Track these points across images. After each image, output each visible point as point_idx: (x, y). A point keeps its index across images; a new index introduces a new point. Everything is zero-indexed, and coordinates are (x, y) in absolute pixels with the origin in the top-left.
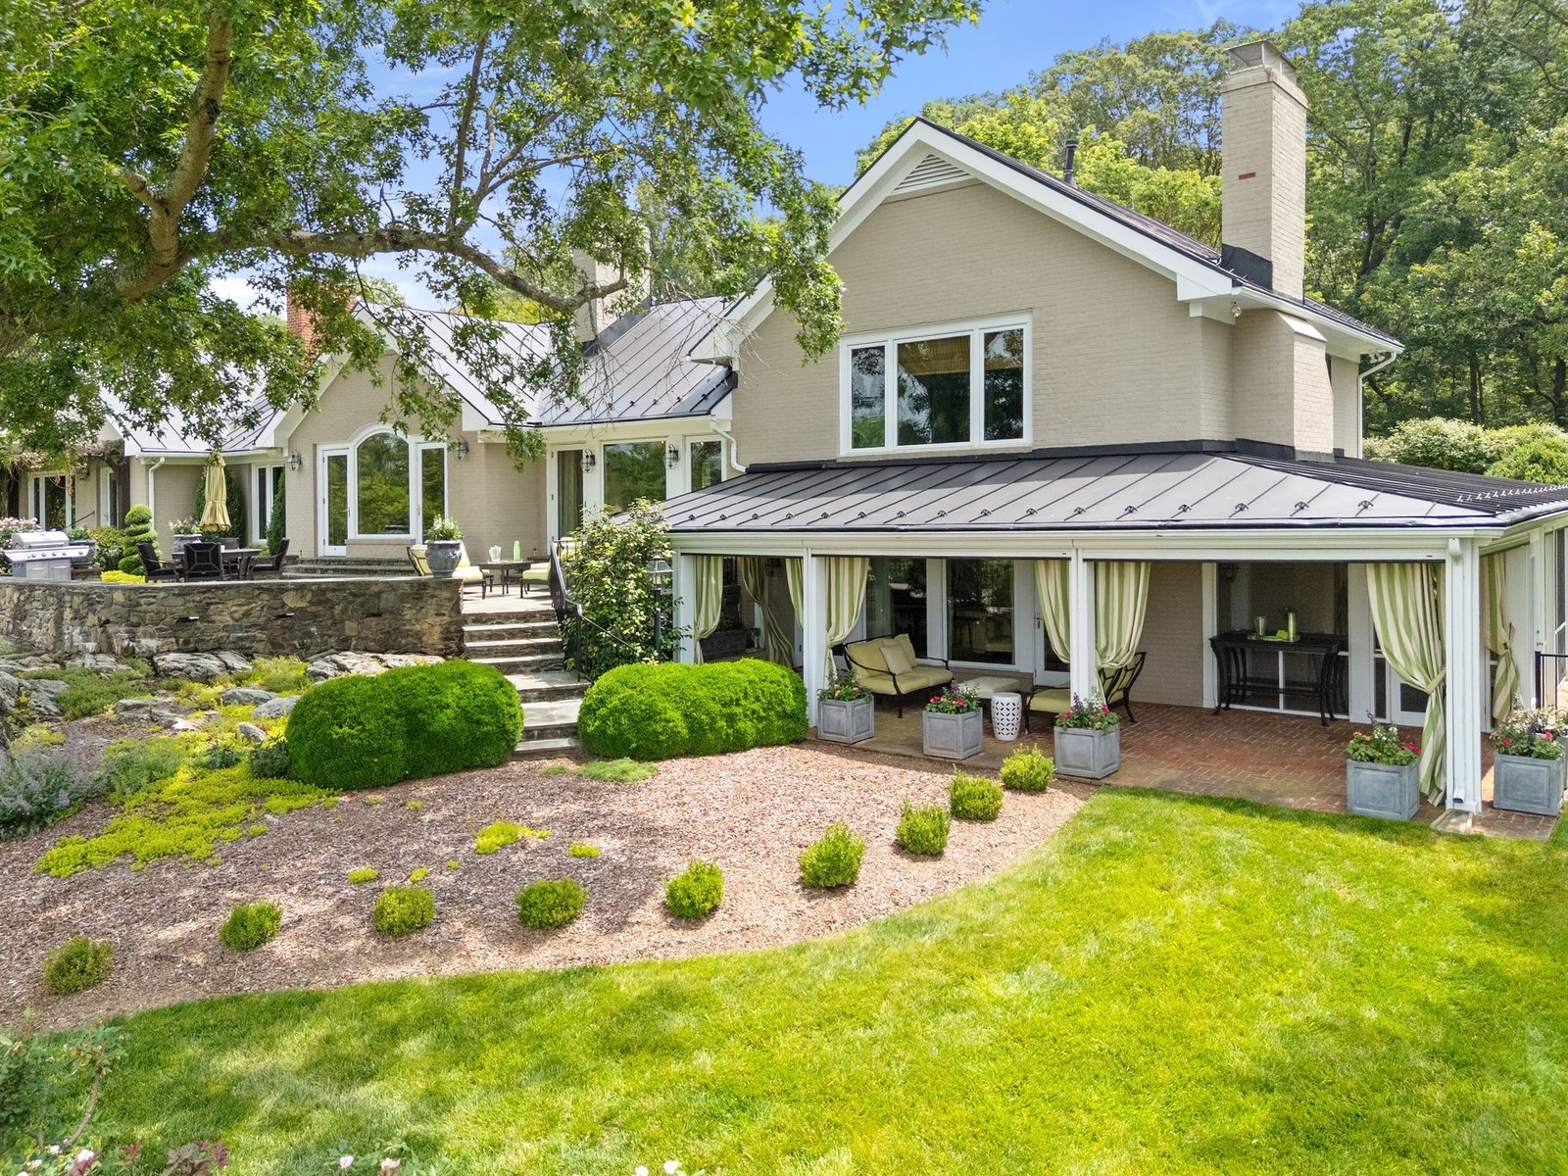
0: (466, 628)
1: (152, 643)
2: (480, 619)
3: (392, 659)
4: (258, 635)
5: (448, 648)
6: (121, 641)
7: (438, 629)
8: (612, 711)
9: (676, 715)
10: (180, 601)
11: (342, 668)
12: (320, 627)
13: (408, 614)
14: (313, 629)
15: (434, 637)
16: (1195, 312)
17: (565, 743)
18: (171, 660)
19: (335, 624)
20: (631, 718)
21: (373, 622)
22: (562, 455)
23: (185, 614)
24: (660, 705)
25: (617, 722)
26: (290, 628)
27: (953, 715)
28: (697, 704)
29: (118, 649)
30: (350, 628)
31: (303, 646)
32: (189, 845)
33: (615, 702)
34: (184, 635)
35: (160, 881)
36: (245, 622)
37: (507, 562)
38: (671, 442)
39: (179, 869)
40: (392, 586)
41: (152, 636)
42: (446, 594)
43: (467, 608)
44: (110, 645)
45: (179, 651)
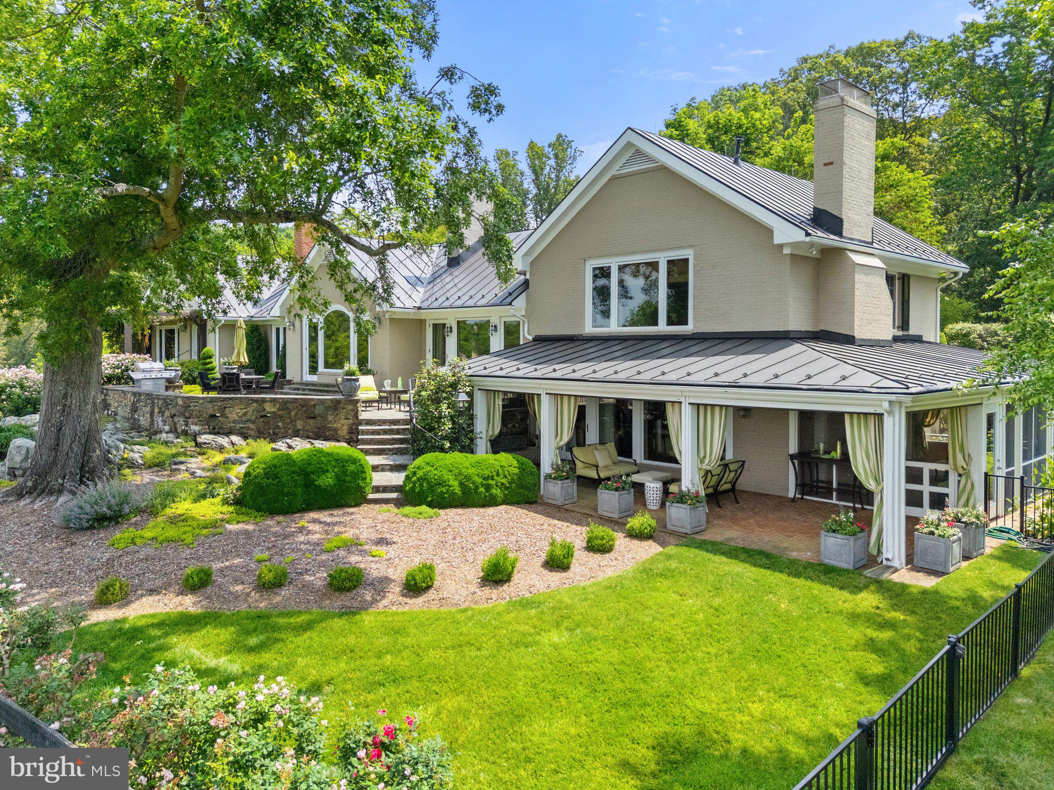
0: (360, 428)
1: (195, 428)
2: (369, 422)
3: (319, 444)
4: (251, 426)
5: (351, 438)
6: (181, 427)
7: (346, 427)
8: (419, 479)
9: (456, 483)
10: (211, 405)
11: (290, 447)
12: (283, 423)
13: (330, 418)
14: (280, 424)
15: (344, 432)
16: (787, 251)
17: (394, 495)
18: (203, 438)
19: (291, 422)
20: (428, 483)
21: (311, 421)
22: (435, 326)
23: (213, 413)
24: (446, 477)
25: (421, 485)
26: (268, 423)
27: (614, 492)
28: (468, 478)
29: (179, 431)
30: (299, 425)
31: (274, 433)
32: (183, 537)
33: (420, 473)
34: (212, 424)
35: (165, 554)
36: (244, 418)
37: (394, 389)
38: (494, 321)
39: (176, 549)
40: (322, 402)
41: (196, 424)
42: (350, 407)
43: (363, 416)
44: (176, 428)
45: (210, 433)
